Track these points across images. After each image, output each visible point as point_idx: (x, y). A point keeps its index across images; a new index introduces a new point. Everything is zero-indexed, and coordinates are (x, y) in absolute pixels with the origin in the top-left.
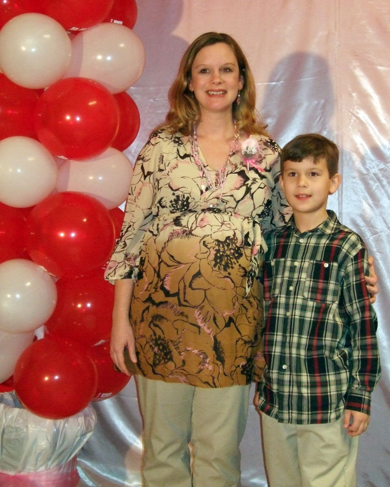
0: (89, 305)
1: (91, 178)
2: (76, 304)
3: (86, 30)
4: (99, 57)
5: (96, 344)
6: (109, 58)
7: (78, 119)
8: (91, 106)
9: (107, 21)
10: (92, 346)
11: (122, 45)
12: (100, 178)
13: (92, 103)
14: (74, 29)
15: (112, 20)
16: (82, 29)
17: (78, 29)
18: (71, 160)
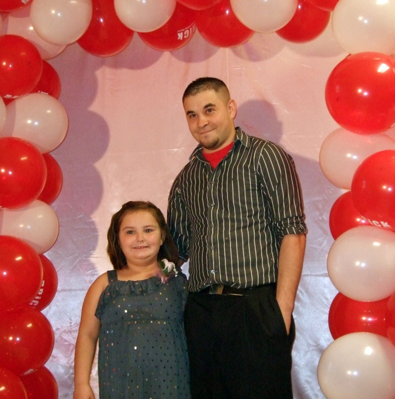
0: (18, 339)
1: (22, 226)
2: (8, 336)
3: (17, 98)
4: (29, 122)
5: (26, 373)
6: (36, 123)
7: (10, 173)
8: (23, 161)
9: (35, 91)
10: (22, 375)
11: (49, 111)
12: (29, 227)
13: (24, 158)
14: (8, 96)
15: (39, 91)
16: (15, 97)
17: (11, 96)
18: (5, 209)
